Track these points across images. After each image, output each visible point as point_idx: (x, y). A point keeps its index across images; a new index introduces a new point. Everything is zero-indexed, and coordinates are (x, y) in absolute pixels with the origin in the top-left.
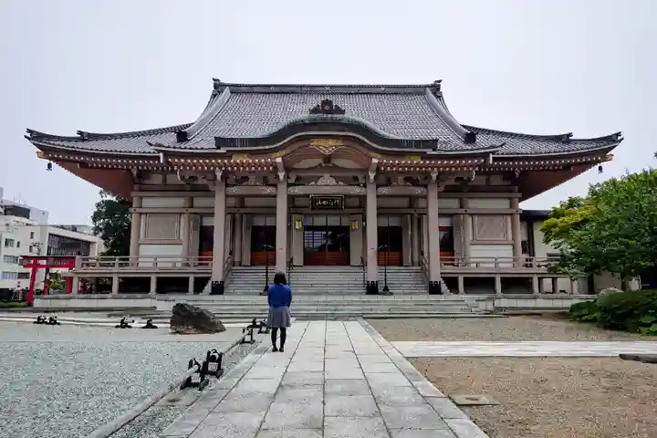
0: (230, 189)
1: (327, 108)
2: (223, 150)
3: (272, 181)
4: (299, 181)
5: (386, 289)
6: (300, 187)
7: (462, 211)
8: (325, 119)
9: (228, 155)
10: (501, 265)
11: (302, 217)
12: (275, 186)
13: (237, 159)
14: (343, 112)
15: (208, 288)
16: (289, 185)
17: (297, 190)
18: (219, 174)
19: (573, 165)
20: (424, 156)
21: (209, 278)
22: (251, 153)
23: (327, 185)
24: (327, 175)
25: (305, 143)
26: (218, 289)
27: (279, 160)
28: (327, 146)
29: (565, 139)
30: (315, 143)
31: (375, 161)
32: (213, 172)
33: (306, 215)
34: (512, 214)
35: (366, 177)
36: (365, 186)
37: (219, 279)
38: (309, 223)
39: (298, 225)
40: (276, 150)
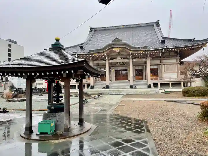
0: (94, 62)
1: (117, 40)
2: (91, 53)
3: (105, 59)
4: (112, 59)
5: (135, 87)
6: (112, 60)
7: (161, 64)
8: (117, 43)
9: (93, 54)
10: (171, 79)
11: (114, 67)
12: (105, 60)
13: (95, 55)
14: (121, 41)
15: (90, 87)
16: (109, 60)
17: (111, 61)
18: (91, 59)
19: (196, 48)
20: (144, 51)
21: (90, 85)
22: (98, 53)
23: (119, 60)
24: (119, 57)
25: (112, 49)
26: (92, 88)
27: (105, 54)
28: (118, 50)
29: (193, 40)
30: (114, 49)
31: (130, 53)
32: (89, 58)
33: (115, 67)
34: (177, 64)
35: (129, 57)
36: (129, 59)
37: (92, 85)
38: (116, 69)
39: (113, 70)
40: (104, 52)
